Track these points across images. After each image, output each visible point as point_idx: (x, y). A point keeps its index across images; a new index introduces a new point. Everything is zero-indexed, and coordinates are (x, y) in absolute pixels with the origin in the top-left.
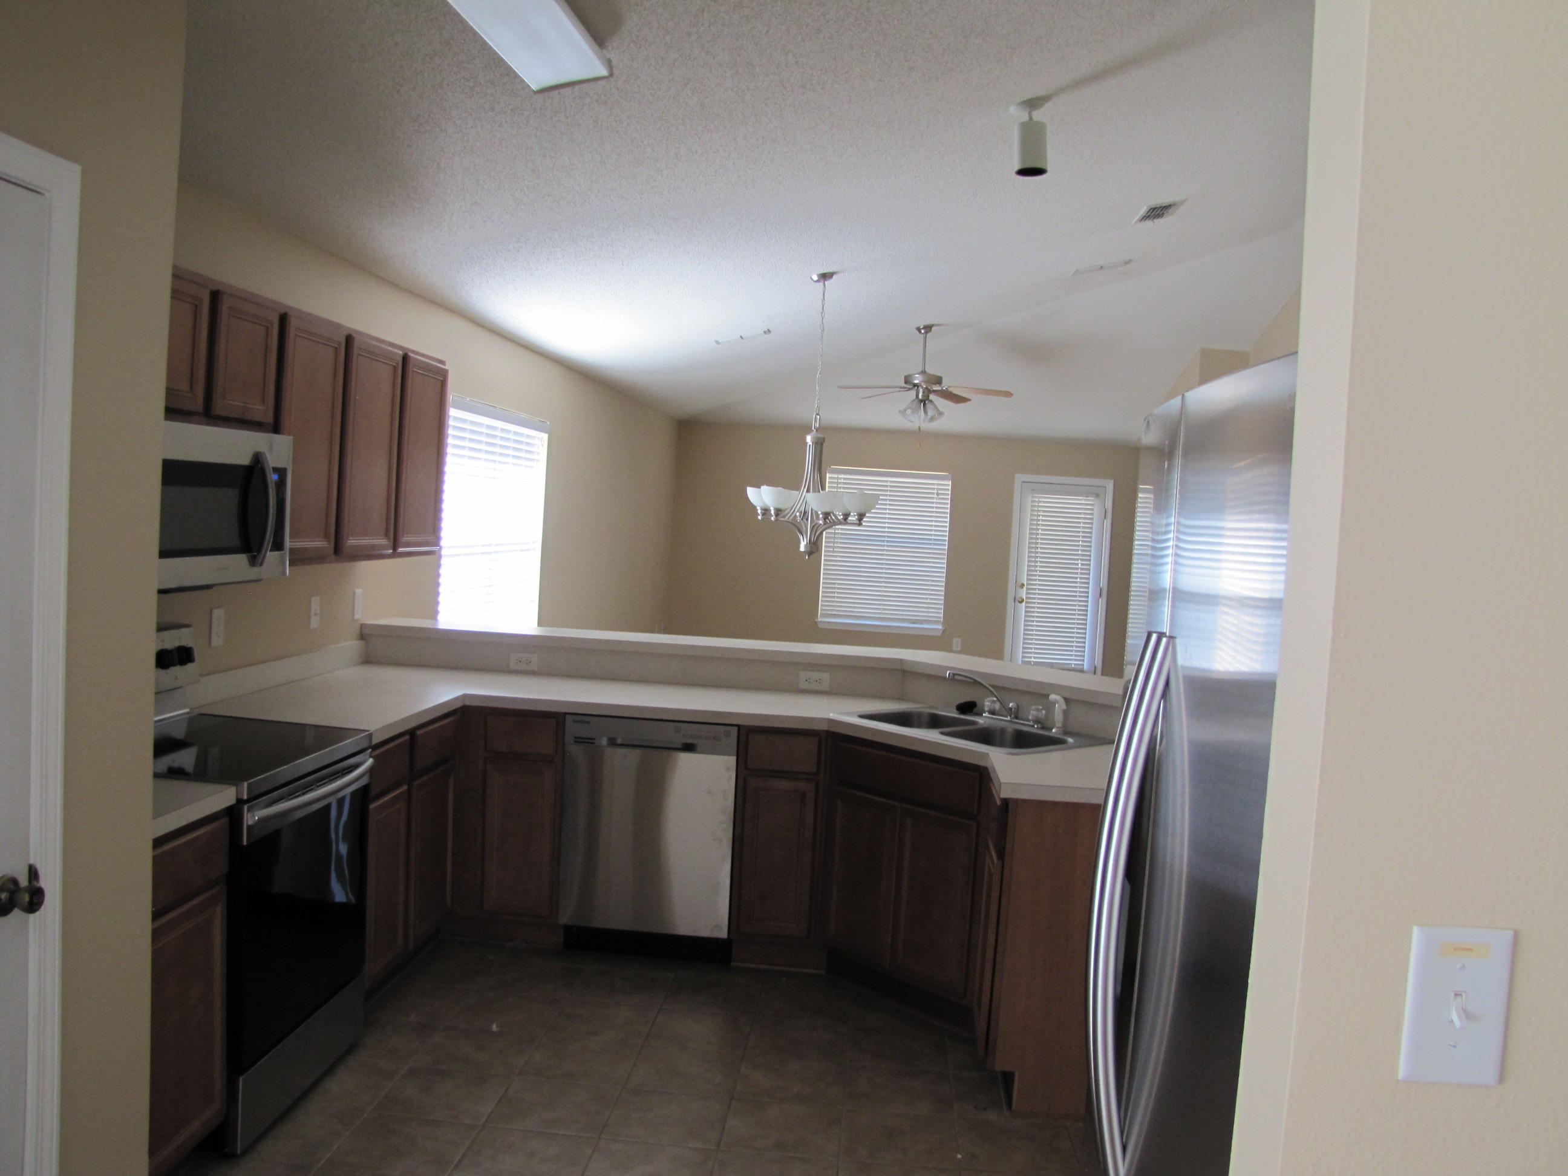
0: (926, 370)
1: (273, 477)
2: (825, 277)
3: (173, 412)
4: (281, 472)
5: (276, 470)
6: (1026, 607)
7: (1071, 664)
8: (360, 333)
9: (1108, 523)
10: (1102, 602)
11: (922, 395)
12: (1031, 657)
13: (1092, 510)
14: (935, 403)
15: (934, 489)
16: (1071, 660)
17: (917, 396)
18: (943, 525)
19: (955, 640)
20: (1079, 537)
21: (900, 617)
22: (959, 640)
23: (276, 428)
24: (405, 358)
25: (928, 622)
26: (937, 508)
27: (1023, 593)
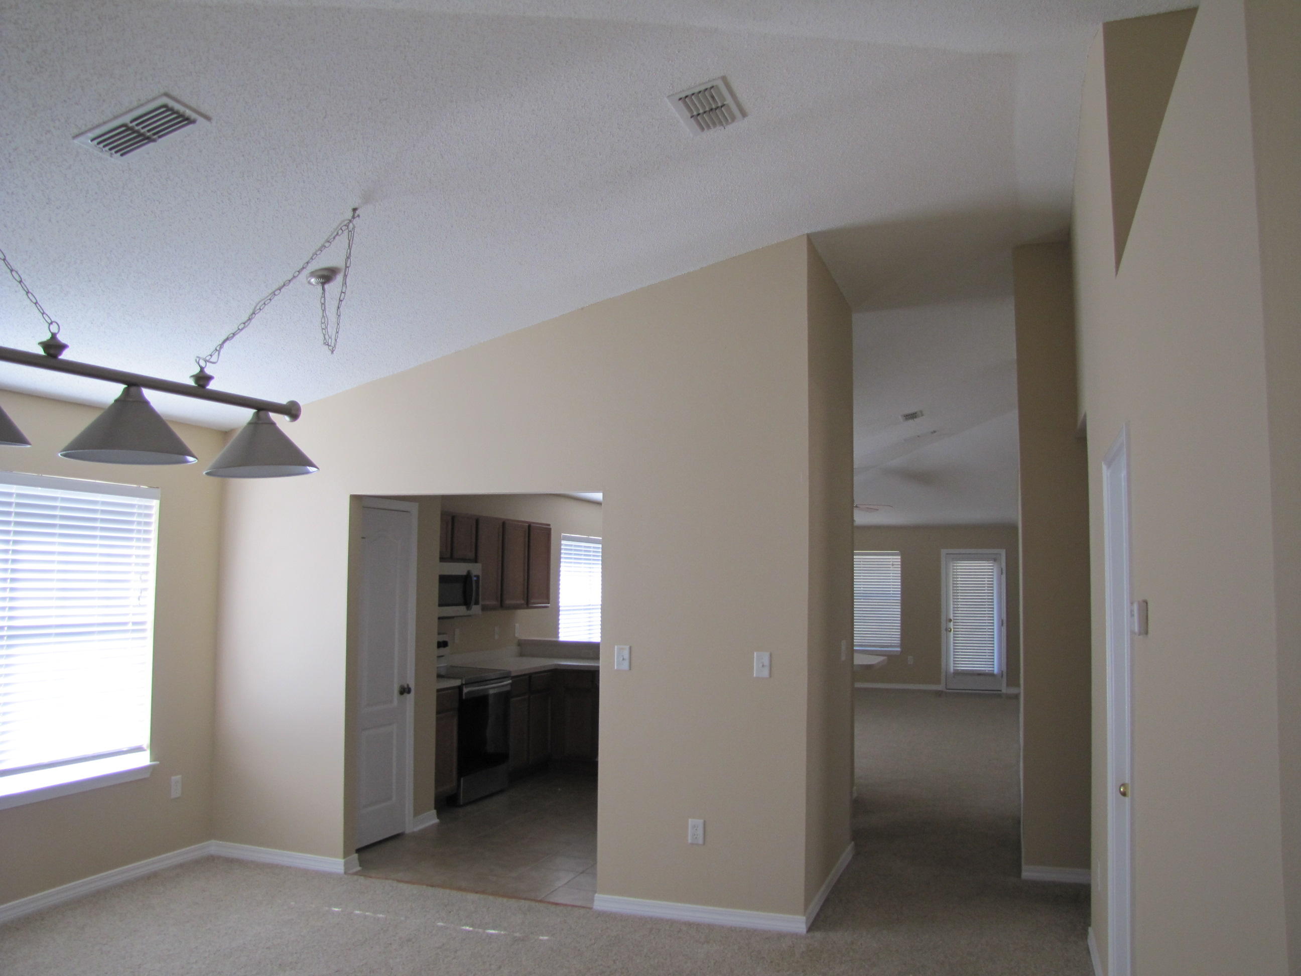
1: (475, 579)
3: (442, 559)
4: (478, 577)
5: (475, 576)
6: (954, 634)
7: (986, 670)
8: (508, 520)
9: (1004, 577)
10: (1004, 629)
12: (958, 667)
13: (994, 569)
15: (890, 562)
16: (986, 667)
18: (897, 584)
19: (909, 657)
20: (985, 587)
21: (869, 644)
22: (912, 657)
23: (476, 560)
24: (529, 526)
25: (891, 646)
26: (893, 573)
27: (951, 625)
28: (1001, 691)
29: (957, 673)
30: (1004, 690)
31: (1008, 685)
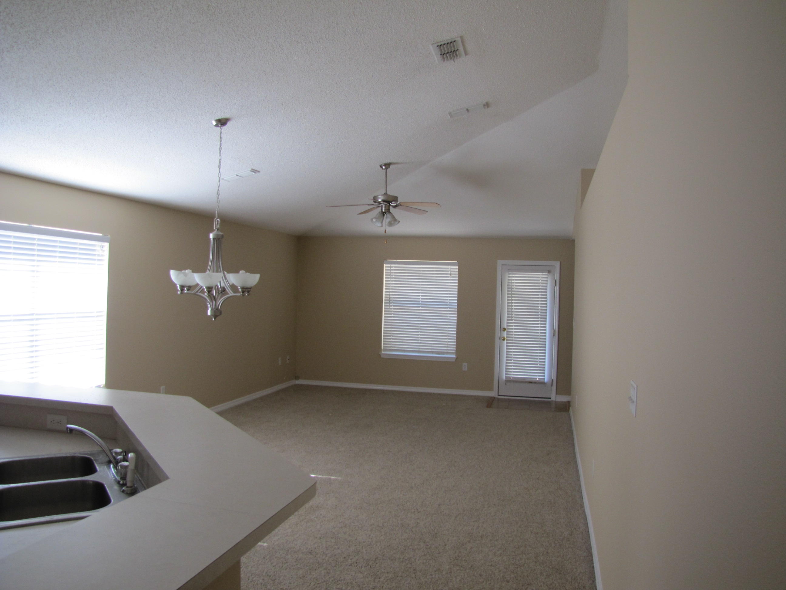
0: (387, 192)
2: (222, 122)
6: (507, 343)
7: (537, 378)
9: (557, 288)
10: (556, 339)
11: (385, 209)
12: (511, 374)
13: (547, 281)
14: (393, 214)
15: (448, 271)
16: (537, 376)
17: (382, 209)
18: (454, 293)
19: (464, 364)
20: (539, 298)
21: (418, 350)
22: (466, 364)
25: (447, 353)
26: (450, 283)
27: (505, 334)
28: (550, 398)
29: (509, 381)
30: (554, 397)
31: (557, 393)
